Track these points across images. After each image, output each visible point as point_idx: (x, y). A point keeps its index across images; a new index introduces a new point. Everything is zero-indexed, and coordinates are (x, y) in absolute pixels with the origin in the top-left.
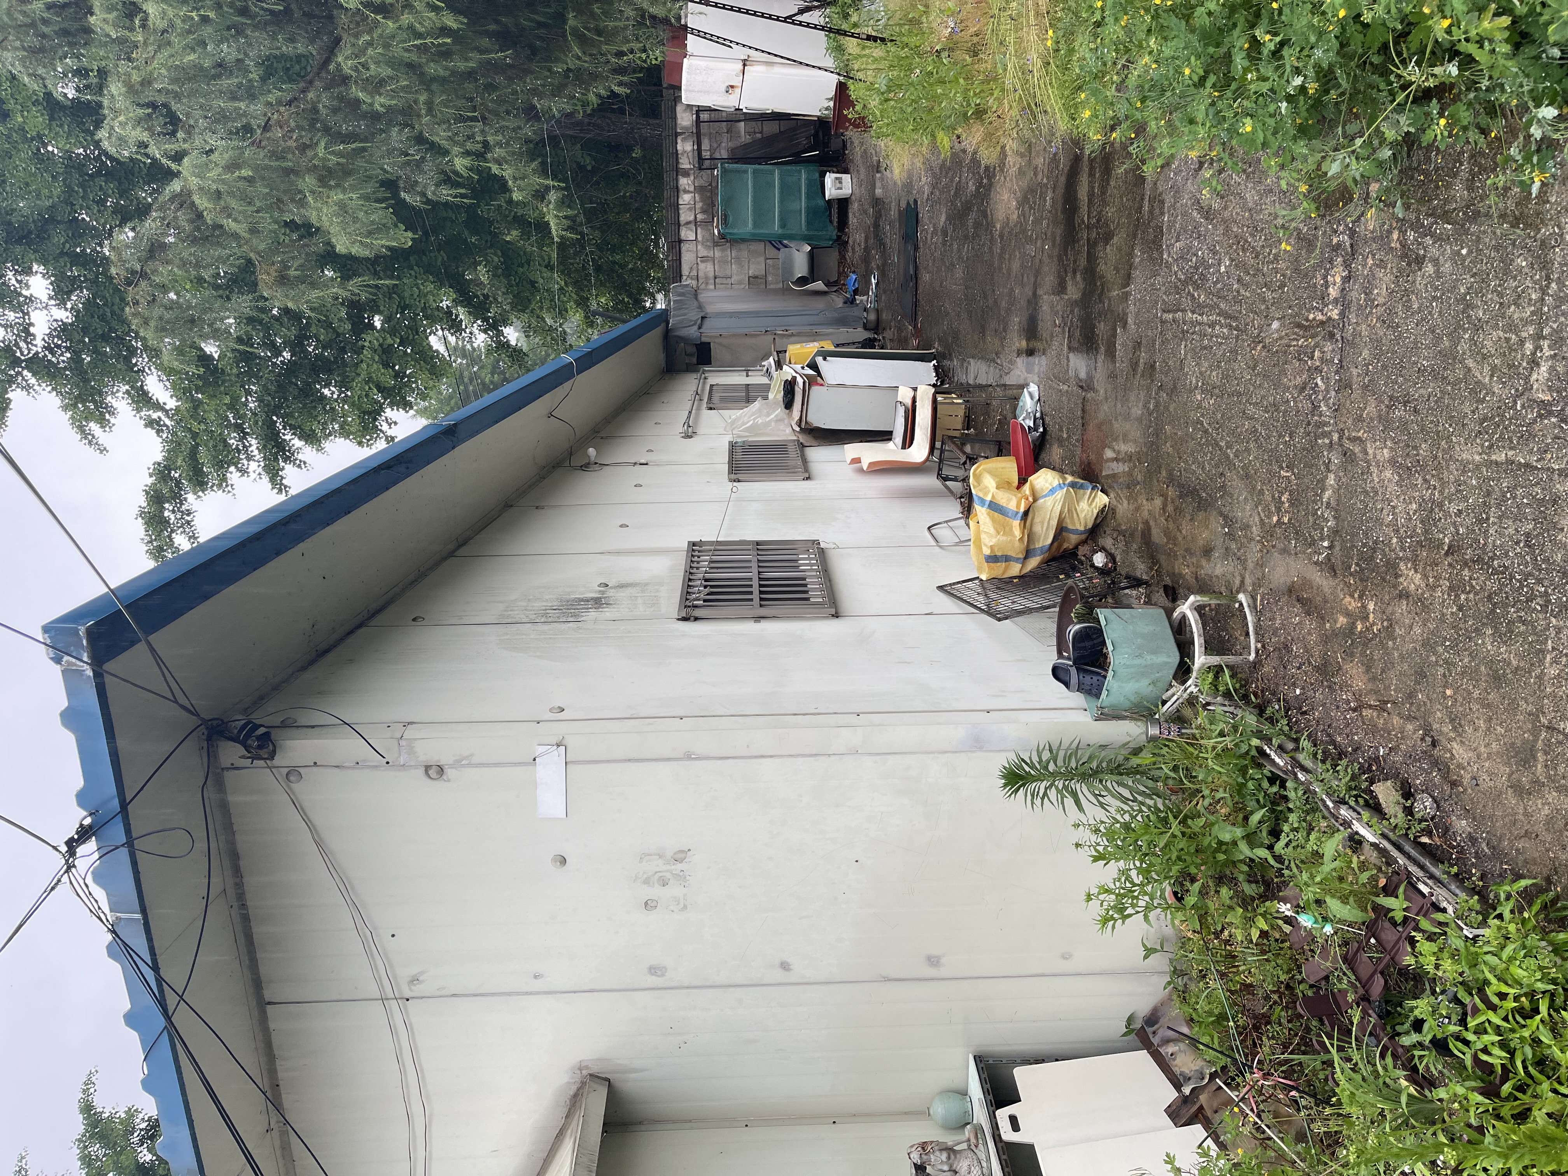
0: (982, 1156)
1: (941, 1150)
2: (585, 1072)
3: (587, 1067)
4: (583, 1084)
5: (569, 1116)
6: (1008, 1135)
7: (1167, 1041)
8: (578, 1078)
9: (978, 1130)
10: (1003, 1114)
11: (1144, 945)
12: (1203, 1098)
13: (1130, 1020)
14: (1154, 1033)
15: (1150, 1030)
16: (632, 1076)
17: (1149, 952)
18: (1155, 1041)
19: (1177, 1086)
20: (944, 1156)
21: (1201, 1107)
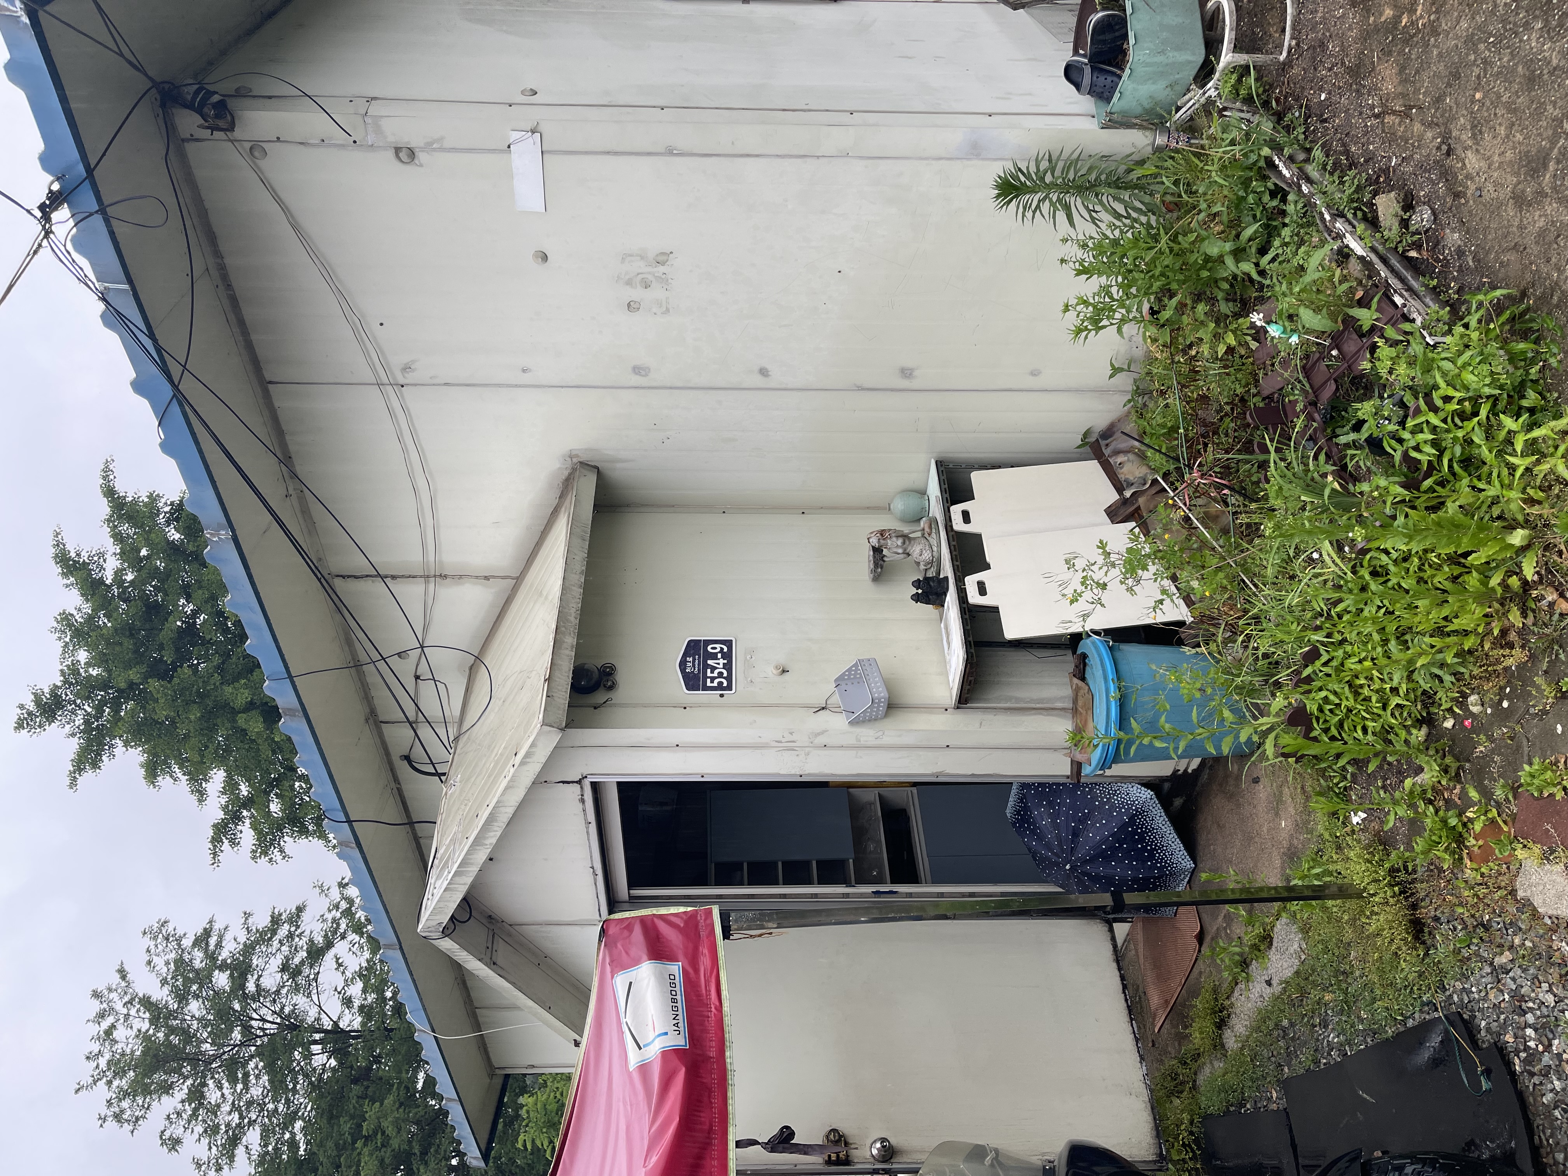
0: (934, 542)
1: (897, 537)
2: (575, 460)
3: (577, 456)
4: (574, 470)
5: (562, 496)
6: (959, 525)
7: (1117, 452)
8: (569, 464)
9: (933, 522)
10: (956, 510)
11: (1112, 365)
12: (1141, 501)
13: (1086, 434)
14: (1107, 445)
15: (1103, 443)
16: (619, 465)
17: (1116, 371)
18: (1107, 452)
19: (1120, 489)
20: (900, 542)
21: (1139, 508)
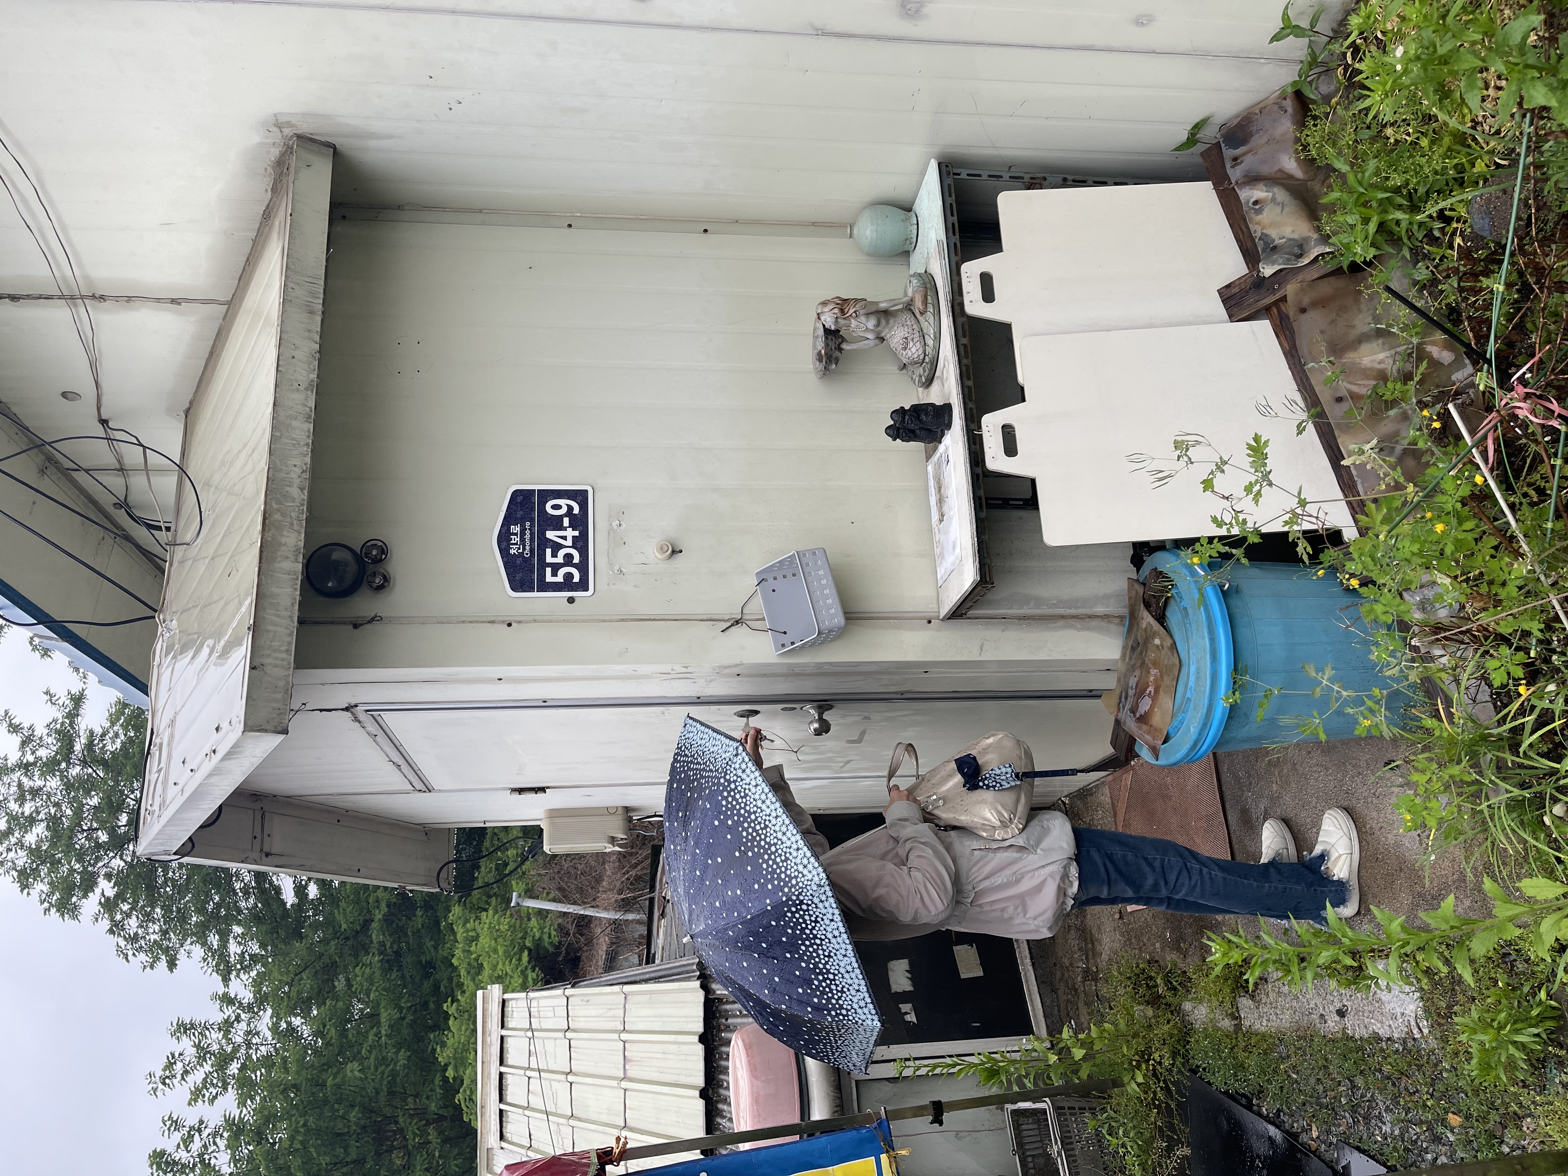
1: (868, 315)
2: (287, 131)
3: (289, 124)
4: (288, 151)
5: (276, 189)
6: (975, 306)
7: (1253, 179)
8: (276, 136)
10: (971, 270)
11: (1285, 17)
12: (1291, 289)
13: (1198, 127)
14: (1235, 159)
15: (1228, 153)
16: (372, 143)
17: (1289, 29)
18: (1235, 174)
19: (1251, 254)
20: (871, 323)
21: (1284, 299)
